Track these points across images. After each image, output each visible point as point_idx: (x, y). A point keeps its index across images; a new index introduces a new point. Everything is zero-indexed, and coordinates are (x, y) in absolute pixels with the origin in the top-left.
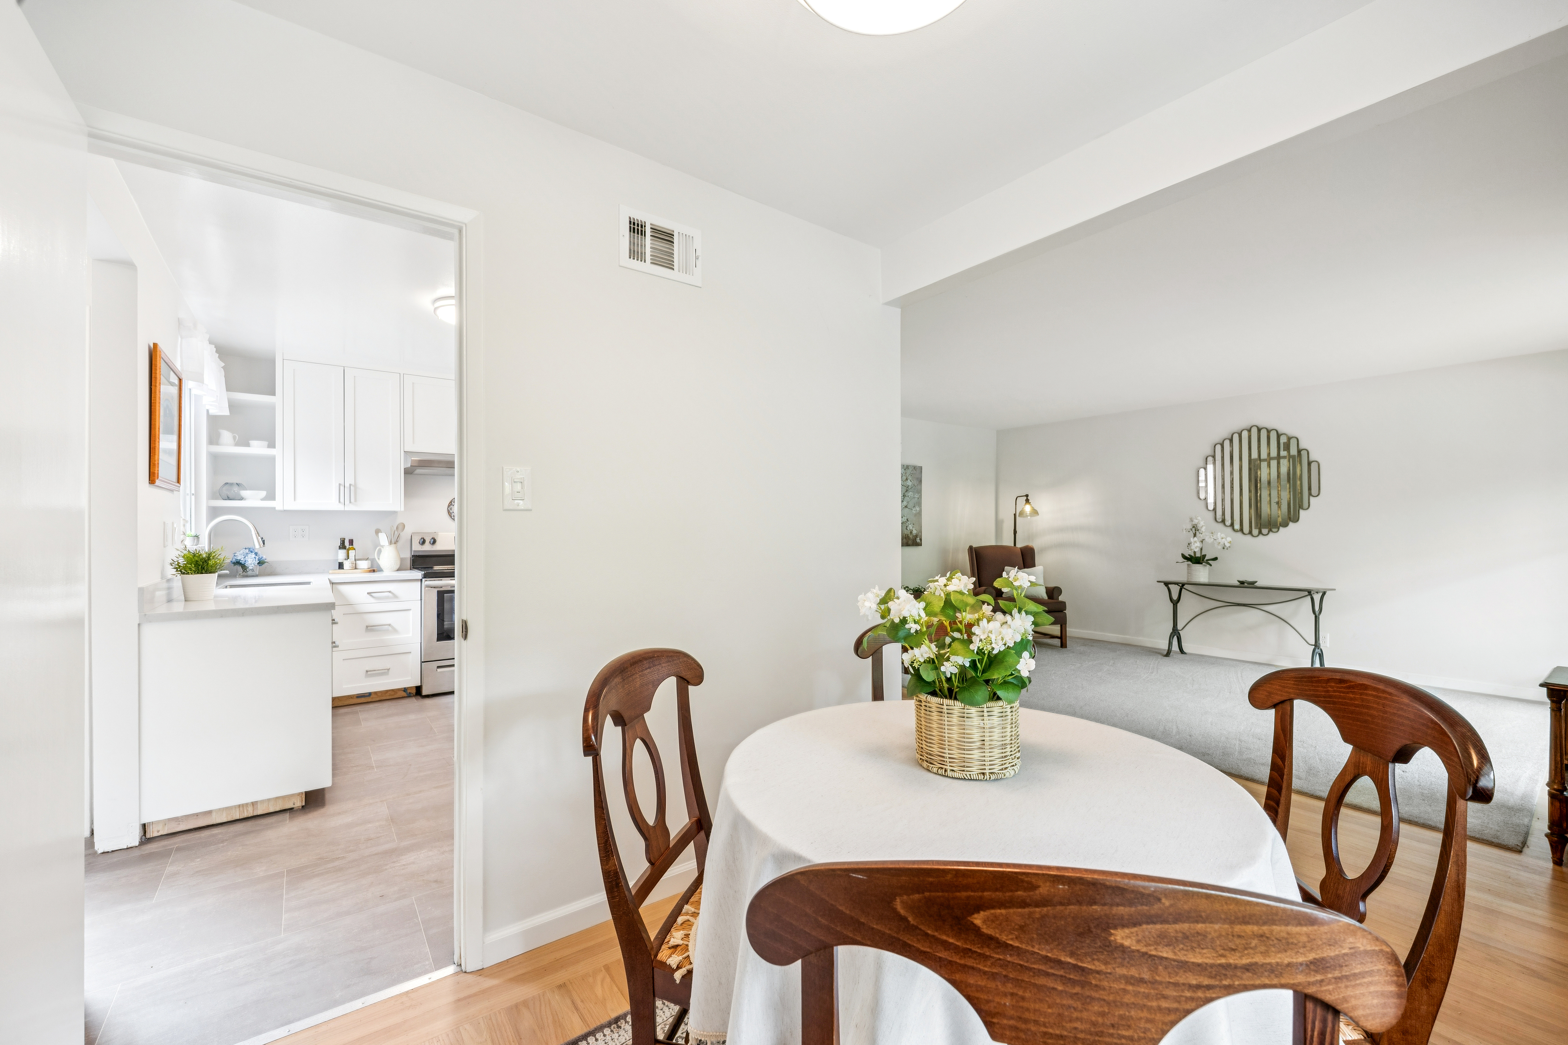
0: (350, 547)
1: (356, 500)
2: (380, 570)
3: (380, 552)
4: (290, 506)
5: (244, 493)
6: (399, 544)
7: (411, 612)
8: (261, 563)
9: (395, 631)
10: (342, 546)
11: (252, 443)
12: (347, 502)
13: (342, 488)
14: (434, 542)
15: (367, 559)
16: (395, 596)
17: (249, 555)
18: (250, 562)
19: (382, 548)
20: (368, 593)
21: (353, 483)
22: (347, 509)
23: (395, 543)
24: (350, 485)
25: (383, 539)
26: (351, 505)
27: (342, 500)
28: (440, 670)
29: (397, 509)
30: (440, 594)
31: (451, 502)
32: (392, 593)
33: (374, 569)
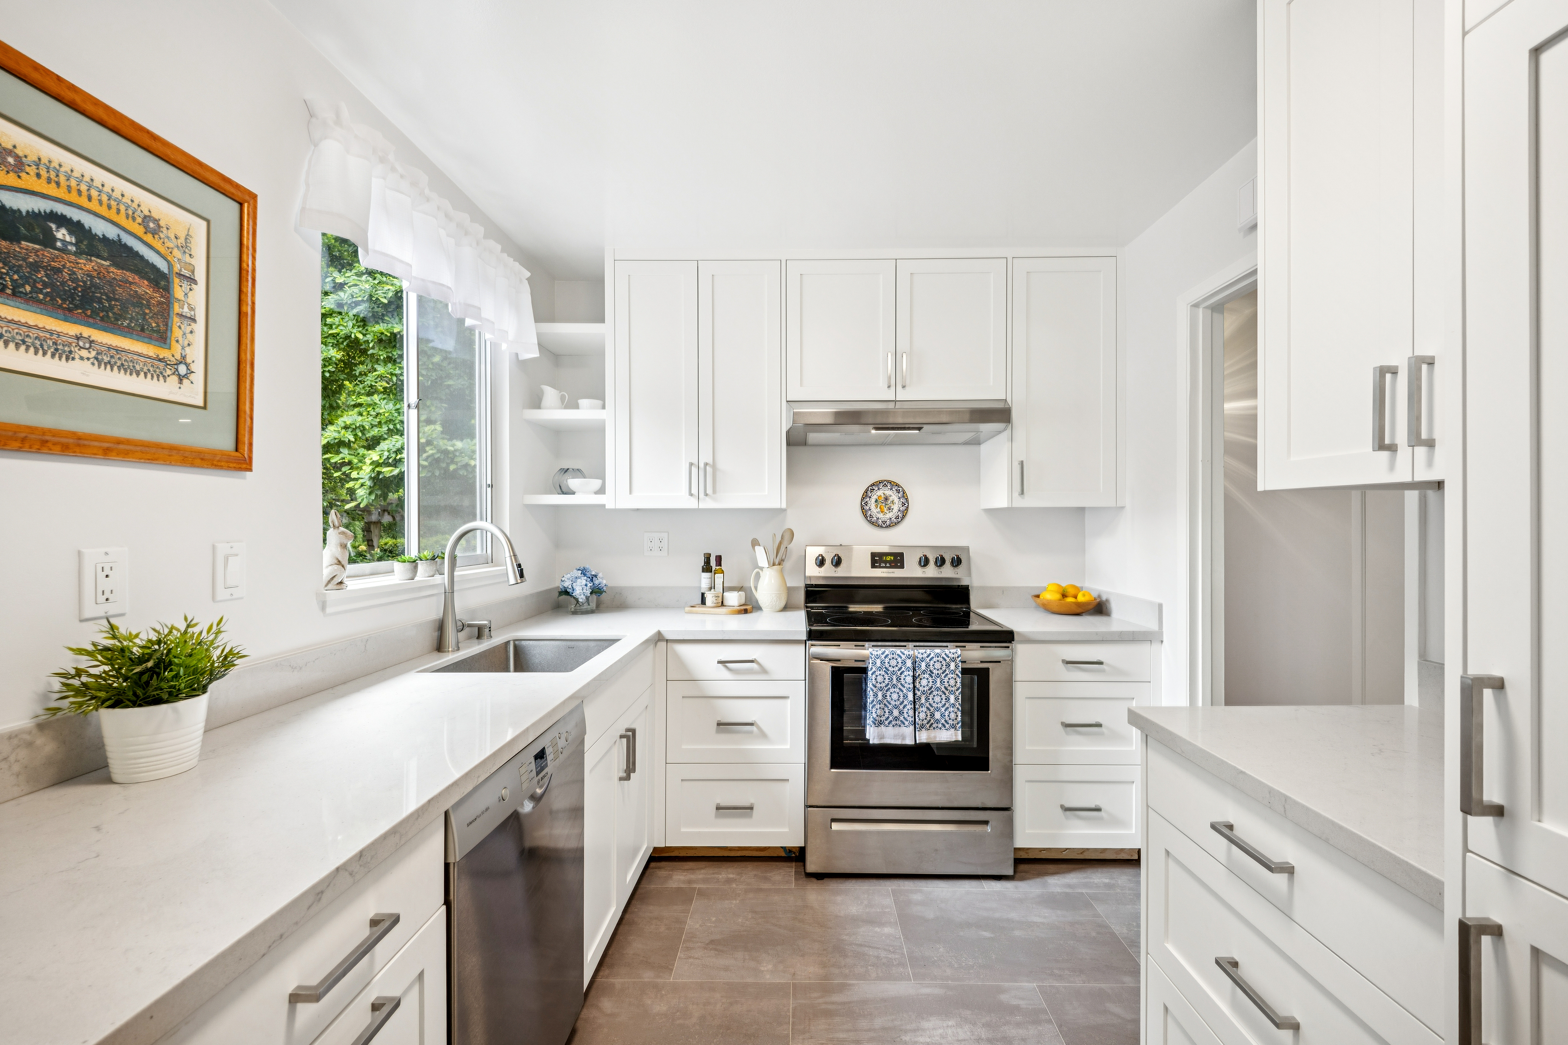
0: (717, 568)
1: (714, 492)
2: (757, 608)
3: (758, 576)
4: (626, 502)
5: (573, 483)
6: (787, 564)
7: (788, 701)
8: (597, 591)
9: (763, 735)
10: (707, 568)
11: (583, 402)
12: (702, 495)
13: (694, 470)
14: (837, 562)
15: (740, 589)
16: (764, 671)
17: (579, 580)
18: (579, 591)
19: (760, 572)
20: (719, 662)
21: (710, 461)
22: (702, 506)
23: (779, 564)
24: (706, 464)
25: (761, 557)
26: (707, 498)
27: (694, 491)
28: (835, 826)
29: (776, 505)
30: (839, 674)
31: (866, 492)
32: (758, 663)
33: (749, 607)
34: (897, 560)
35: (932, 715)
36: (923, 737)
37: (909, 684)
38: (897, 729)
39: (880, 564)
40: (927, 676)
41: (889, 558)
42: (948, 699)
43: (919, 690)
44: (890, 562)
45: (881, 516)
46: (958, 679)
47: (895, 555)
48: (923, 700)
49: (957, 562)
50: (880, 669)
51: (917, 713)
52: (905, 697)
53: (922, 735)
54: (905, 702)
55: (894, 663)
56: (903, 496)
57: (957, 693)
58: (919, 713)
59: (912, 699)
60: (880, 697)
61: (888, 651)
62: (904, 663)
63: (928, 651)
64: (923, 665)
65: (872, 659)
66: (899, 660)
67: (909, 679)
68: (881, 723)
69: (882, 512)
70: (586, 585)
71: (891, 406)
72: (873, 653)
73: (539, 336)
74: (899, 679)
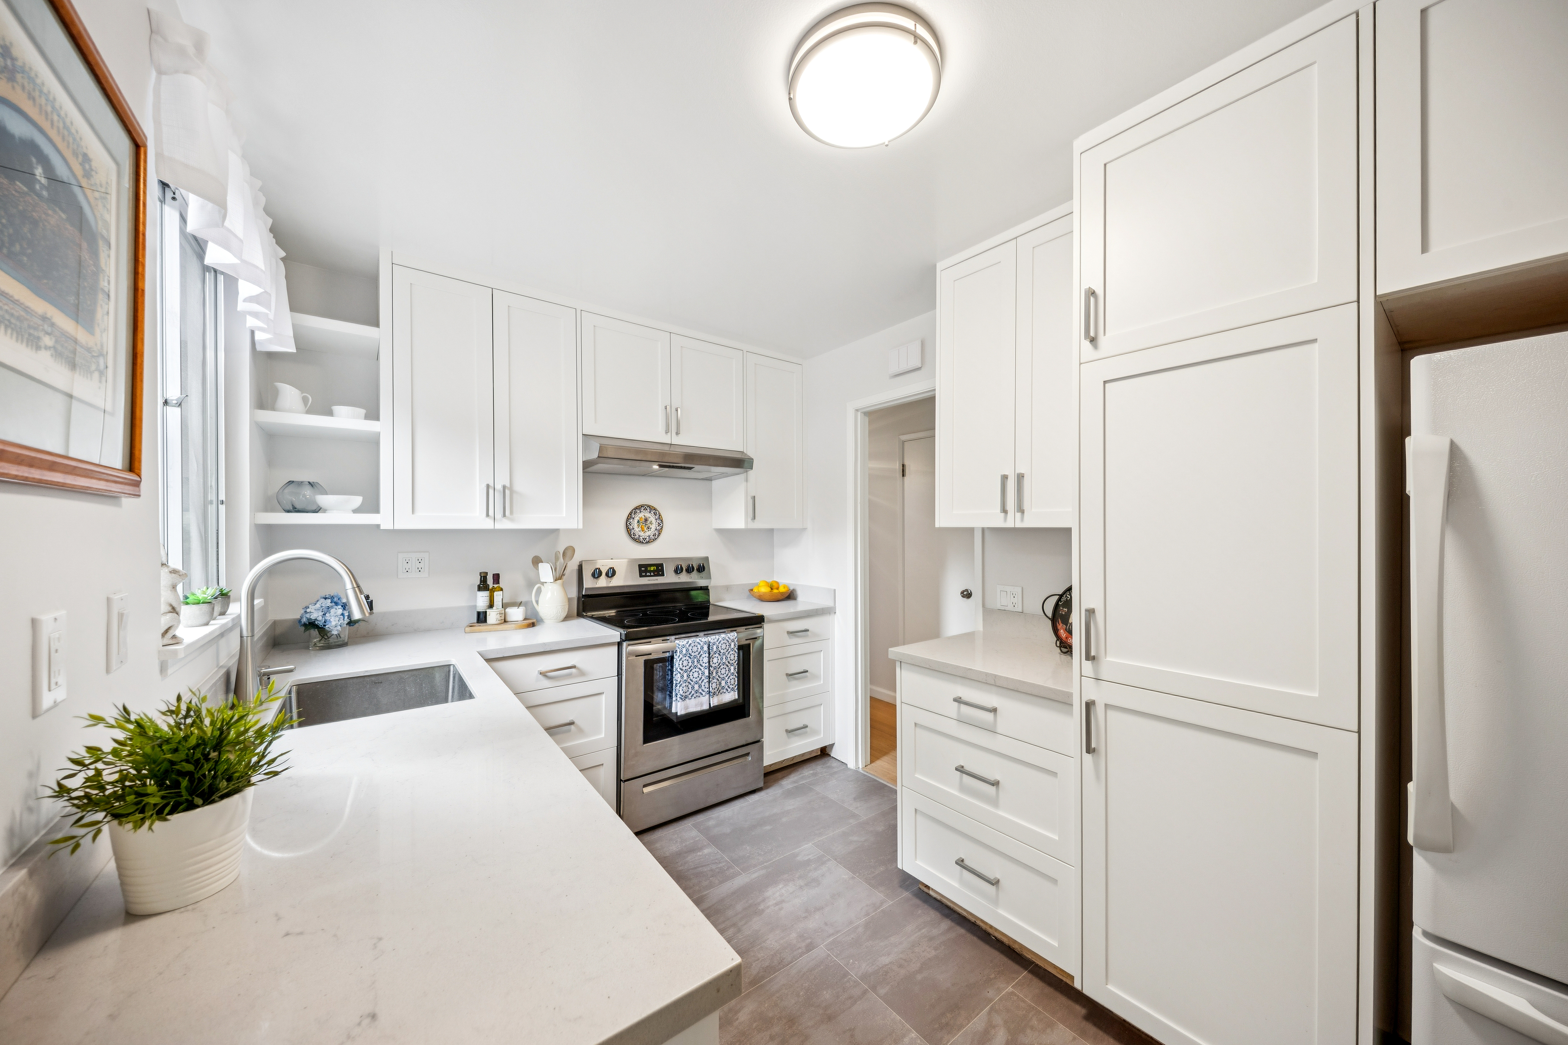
0: (496, 586)
1: (511, 513)
2: (540, 621)
3: (539, 591)
4: (406, 522)
5: (322, 500)
6: (565, 578)
7: (603, 696)
8: (353, 621)
9: (581, 732)
10: (483, 586)
11: (340, 409)
12: (499, 515)
13: (491, 491)
14: (612, 574)
15: (519, 604)
16: (582, 673)
17: (333, 611)
18: (333, 623)
19: (542, 587)
20: (539, 674)
21: (507, 484)
22: (498, 526)
23: (560, 578)
24: (504, 487)
25: (545, 572)
26: (504, 520)
27: (491, 513)
28: (646, 790)
29: (574, 526)
30: (650, 665)
31: (630, 514)
32: (578, 669)
33: (532, 622)
34: (659, 569)
35: (720, 684)
36: (715, 702)
37: (706, 663)
38: (697, 699)
39: (646, 574)
40: (717, 655)
41: (652, 568)
42: (730, 670)
43: (712, 667)
44: (653, 571)
45: (642, 534)
46: (736, 654)
47: (657, 565)
48: (714, 674)
49: (701, 569)
50: (685, 655)
51: (711, 684)
52: (703, 673)
53: (714, 700)
54: (703, 678)
55: (695, 649)
56: (659, 518)
57: (735, 664)
58: (712, 684)
59: (708, 675)
60: (685, 677)
61: (691, 641)
62: (702, 648)
63: (717, 637)
64: (715, 647)
65: (679, 648)
66: (699, 646)
67: (706, 660)
68: (686, 697)
69: (643, 531)
70: (343, 614)
71: (669, 448)
72: (680, 644)
74: (698, 661)
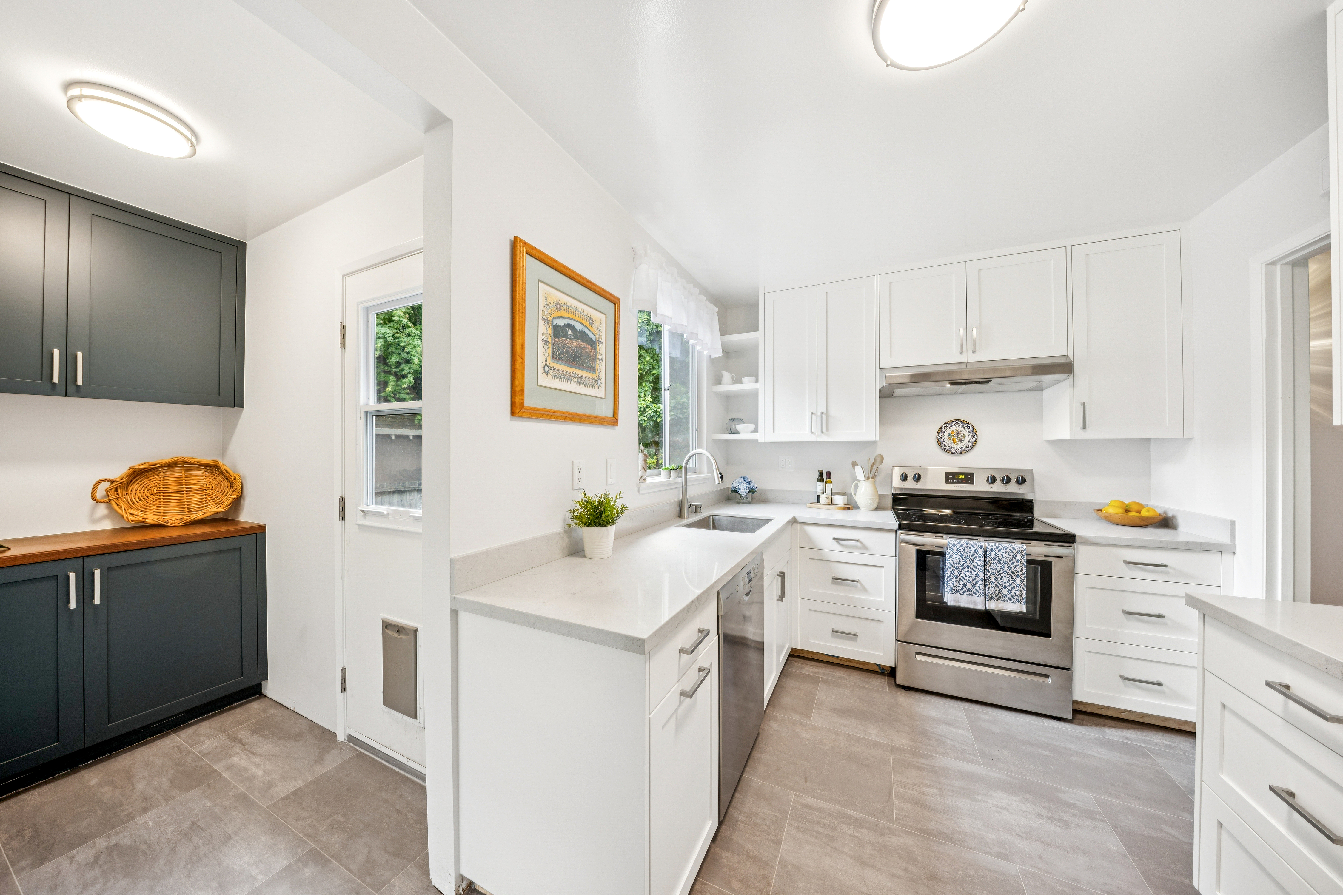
0: (828, 479)
1: (827, 430)
2: (856, 507)
3: (856, 487)
4: (771, 438)
5: (739, 427)
6: (878, 479)
7: (883, 570)
8: (752, 491)
9: (864, 590)
10: (821, 479)
11: (745, 379)
12: (819, 432)
13: (814, 417)
14: (918, 478)
15: (844, 494)
16: (865, 547)
17: (742, 484)
18: (742, 491)
19: (859, 483)
20: (834, 539)
21: (825, 411)
22: (820, 439)
23: (873, 478)
24: (822, 413)
25: (859, 473)
26: (823, 435)
27: (814, 430)
28: (919, 657)
29: (871, 438)
30: (922, 555)
31: (941, 428)
32: (861, 542)
33: (850, 507)
34: (968, 478)
35: (1000, 591)
36: (992, 606)
37: (981, 566)
38: (970, 597)
39: (953, 481)
40: (996, 562)
41: (960, 477)
42: (1014, 581)
43: (989, 572)
44: (962, 479)
45: (953, 446)
46: (1024, 567)
47: (966, 474)
48: (992, 579)
49: (1021, 481)
50: (956, 554)
51: (987, 588)
52: (977, 575)
53: (991, 604)
54: (977, 579)
55: (968, 550)
56: (973, 431)
57: (1023, 577)
58: (989, 588)
59: (983, 578)
60: (956, 573)
61: (963, 542)
62: (976, 551)
63: (997, 544)
64: (993, 554)
65: (949, 546)
66: (972, 549)
67: (981, 563)
68: (956, 592)
69: (954, 443)
70: (746, 487)
71: (964, 366)
72: (951, 542)
73: (723, 344)
74: (972, 562)
